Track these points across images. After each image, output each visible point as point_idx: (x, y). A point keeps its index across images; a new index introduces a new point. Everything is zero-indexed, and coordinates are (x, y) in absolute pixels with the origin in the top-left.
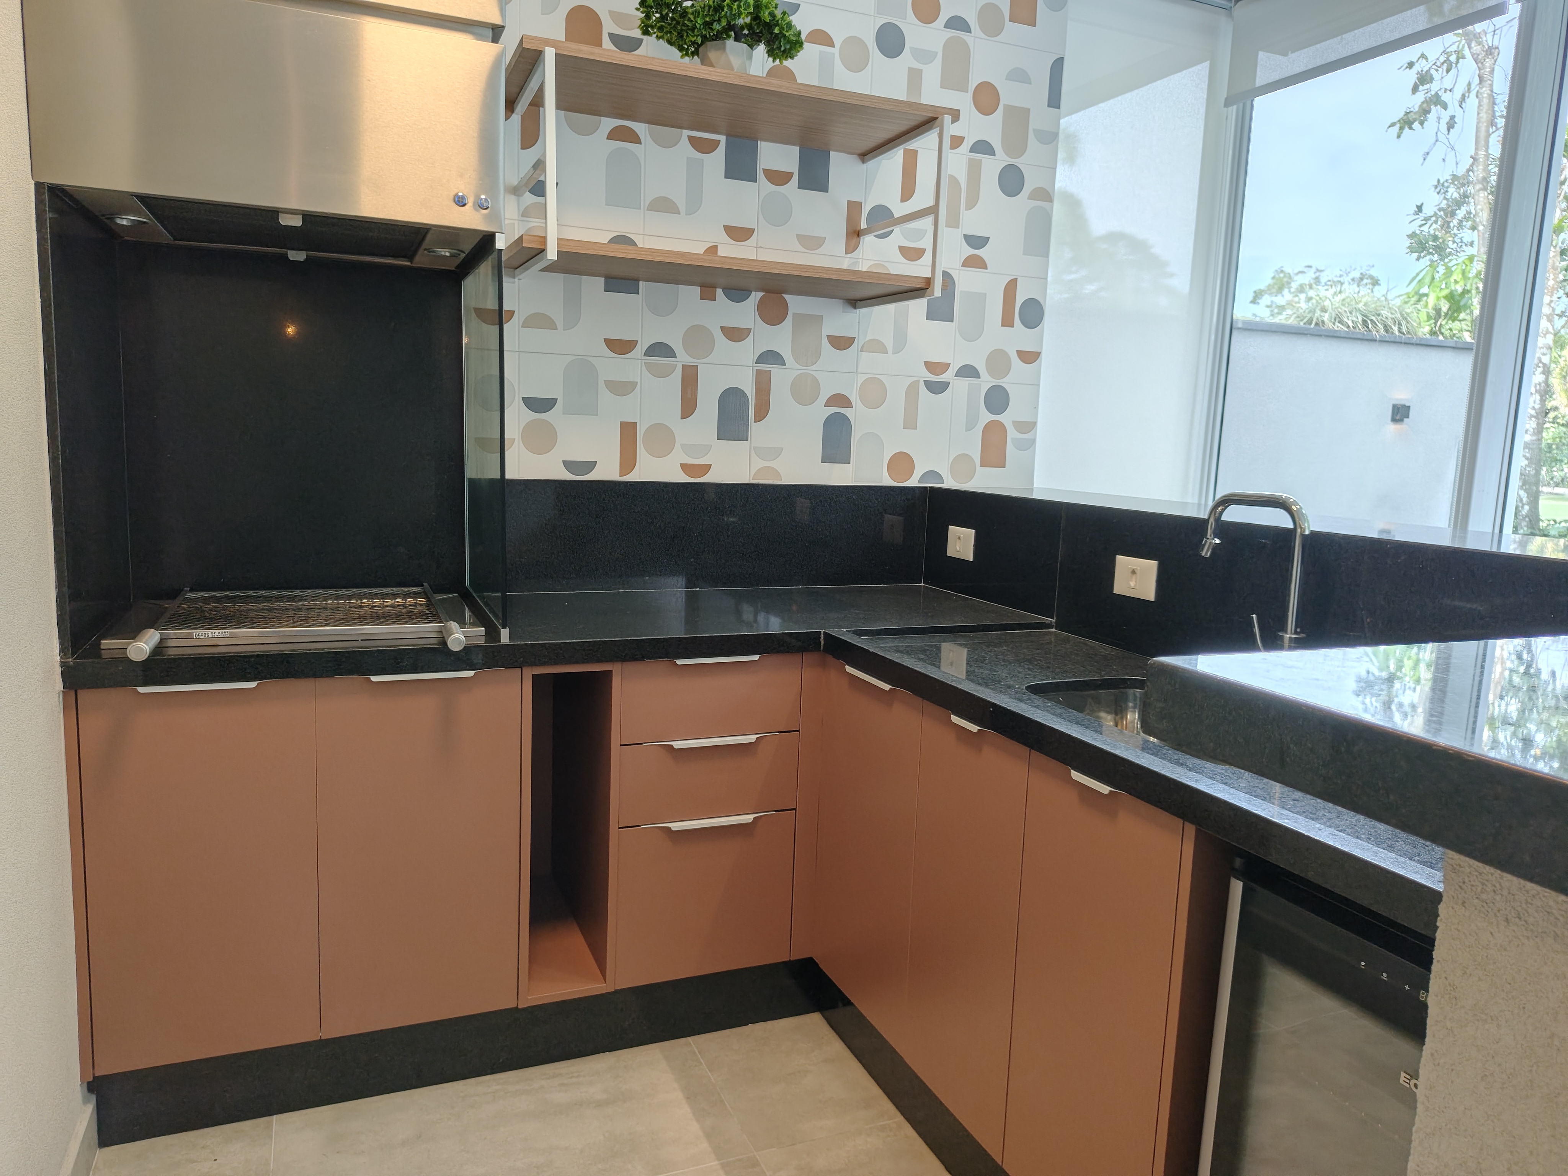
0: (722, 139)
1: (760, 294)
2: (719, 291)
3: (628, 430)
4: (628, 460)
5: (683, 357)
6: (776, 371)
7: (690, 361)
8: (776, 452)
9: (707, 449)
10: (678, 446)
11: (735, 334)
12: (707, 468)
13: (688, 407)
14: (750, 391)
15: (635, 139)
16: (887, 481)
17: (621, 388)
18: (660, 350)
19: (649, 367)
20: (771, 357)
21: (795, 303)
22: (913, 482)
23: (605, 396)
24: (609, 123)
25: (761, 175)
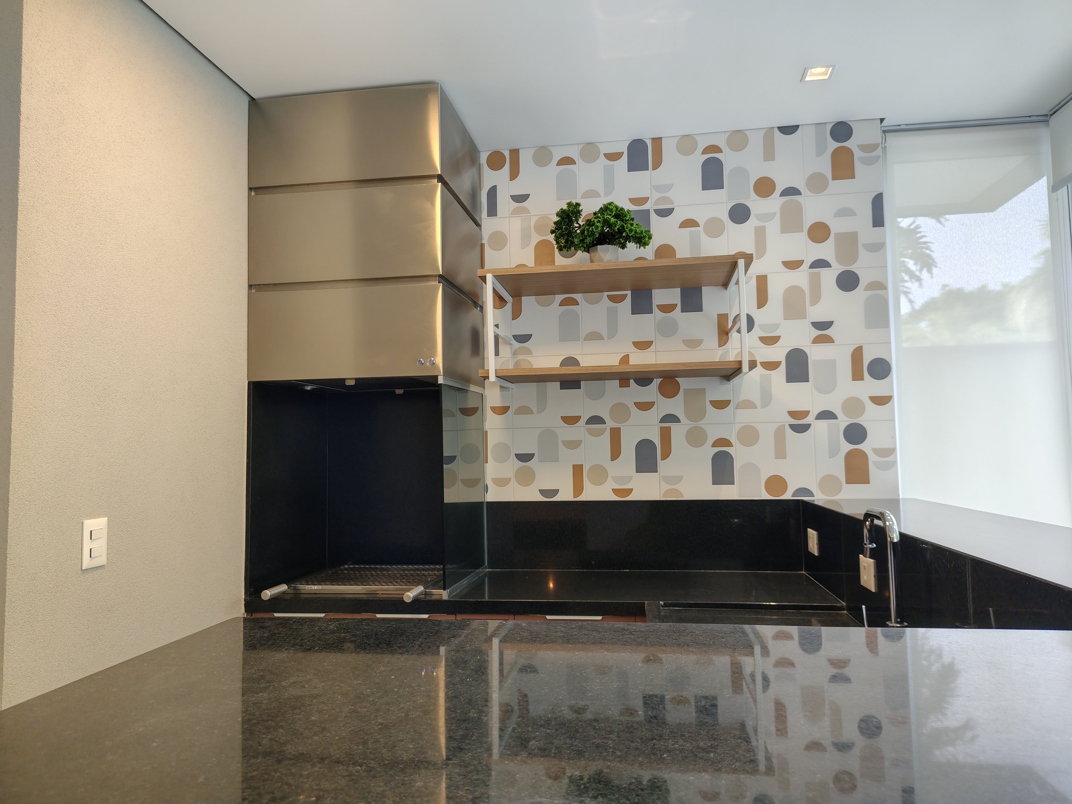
0: (629, 293)
1: (660, 380)
2: (632, 382)
3: (578, 470)
4: (578, 487)
5: (610, 423)
6: (674, 427)
7: (615, 425)
8: (678, 479)
9: (629, 479)
10: (610, 478)
11: (645, 406)
12: (630, 491)
13: (615, 453)
14: (657, 441)
15: (575, 303)
16: (765, 496)
17: (573, 445)
18: (596, 420)
19: (589, 431)
20: (671, 418)
21: (683, 382)
22: (788, 496)
23: (563, 451)
24: (560, 298)
25: (655, 309)
